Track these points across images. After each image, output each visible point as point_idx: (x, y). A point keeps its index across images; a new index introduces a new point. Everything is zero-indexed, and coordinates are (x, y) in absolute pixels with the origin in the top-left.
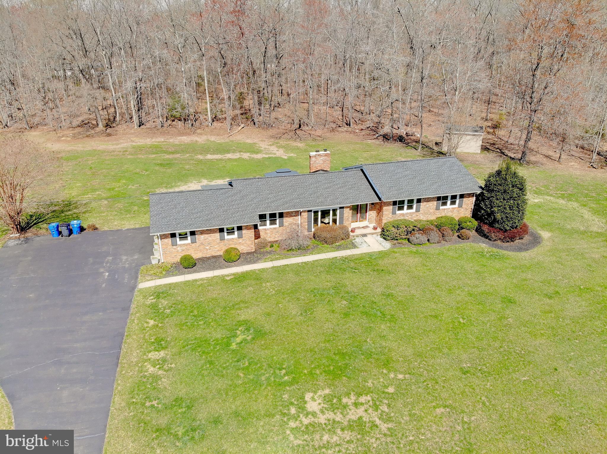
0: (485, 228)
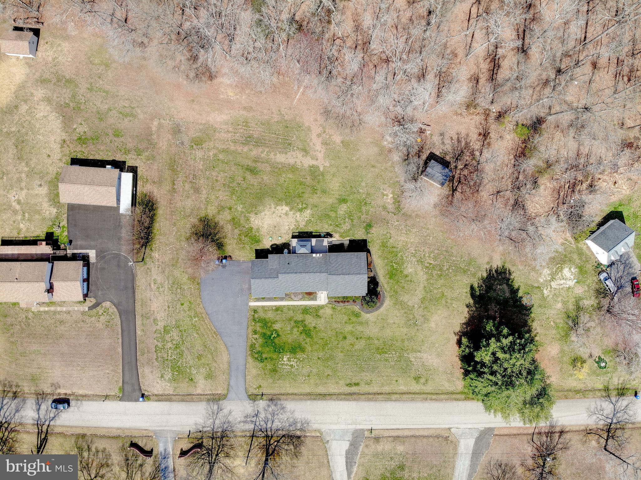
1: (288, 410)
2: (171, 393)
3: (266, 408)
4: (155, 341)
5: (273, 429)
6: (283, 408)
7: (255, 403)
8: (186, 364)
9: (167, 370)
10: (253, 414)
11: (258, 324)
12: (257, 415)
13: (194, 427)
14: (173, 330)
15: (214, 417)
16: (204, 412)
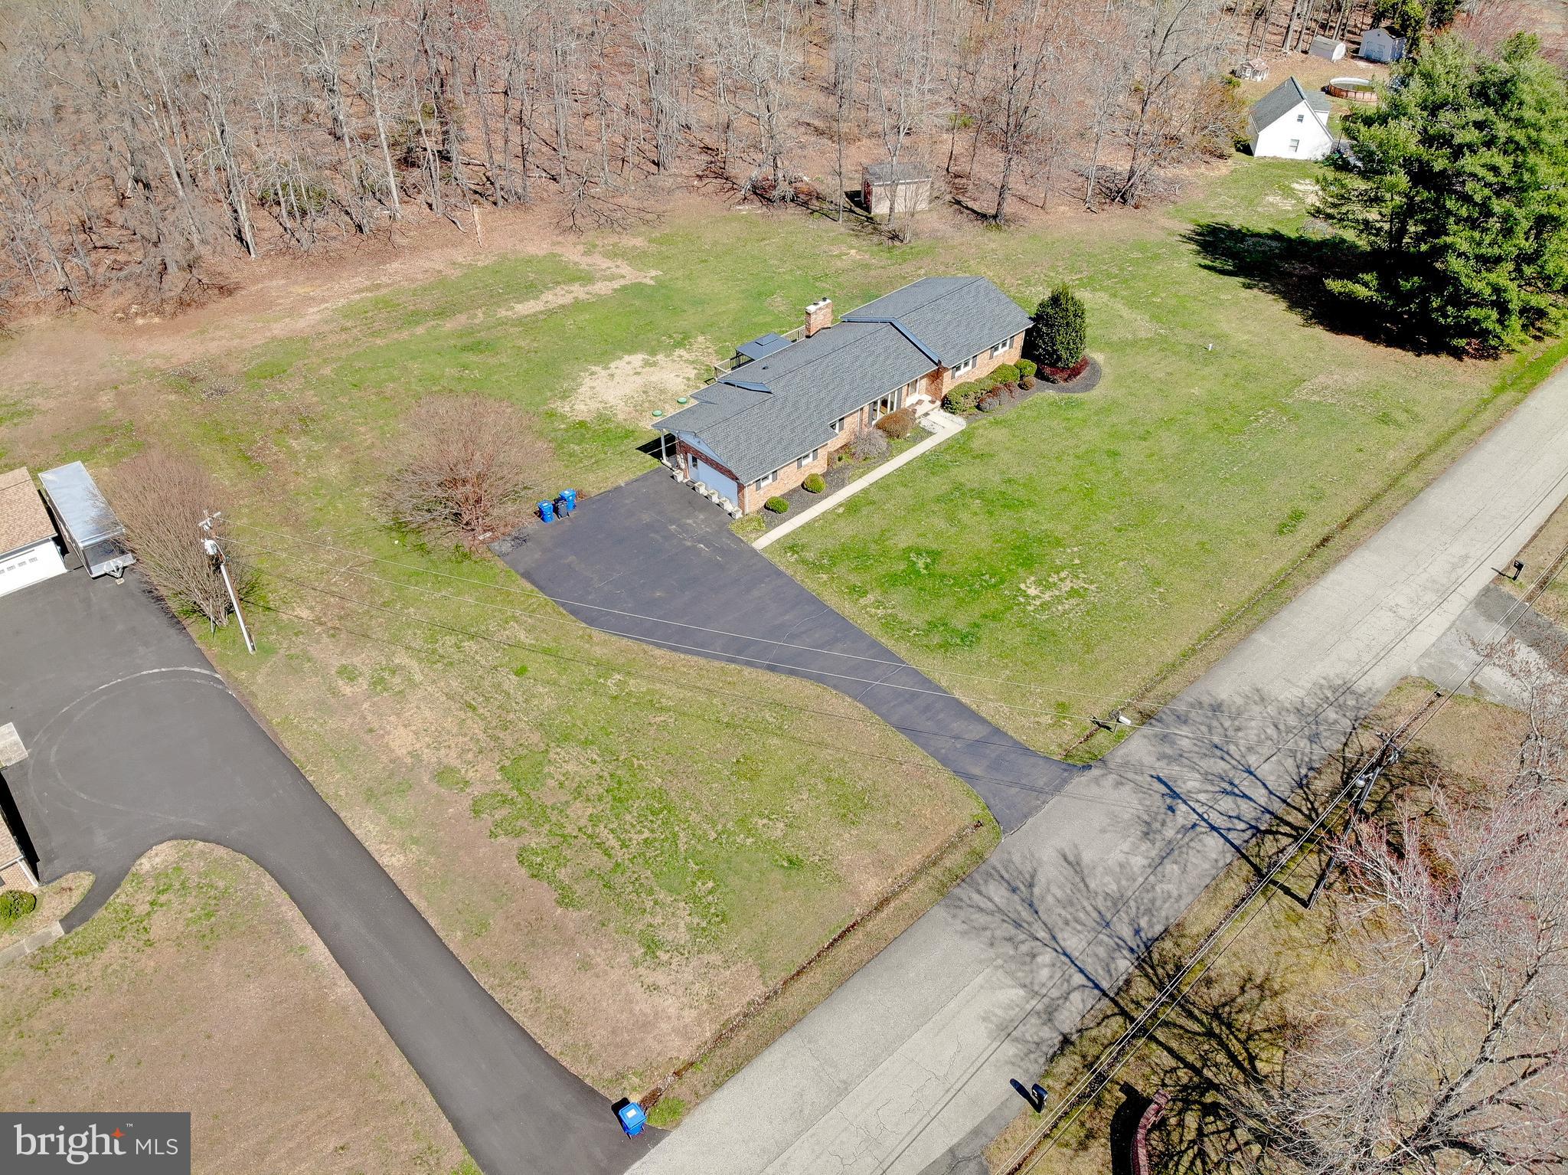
0: (1047, 370)
1: (1239, 701)
2: (757, 990)
3: (1169, 751)
4: (502, 839)
5: (1284, 790)
6: (1217, 708)
7: (1111, 765)
8: (714, 825)
9: (649, 904)
10: (1158, 803)
11: (841, 569)
12: (1175, 795)
13: (1010, 1050)
14: (552, 755)
15: (1042, 934)
16: (974, 948)
